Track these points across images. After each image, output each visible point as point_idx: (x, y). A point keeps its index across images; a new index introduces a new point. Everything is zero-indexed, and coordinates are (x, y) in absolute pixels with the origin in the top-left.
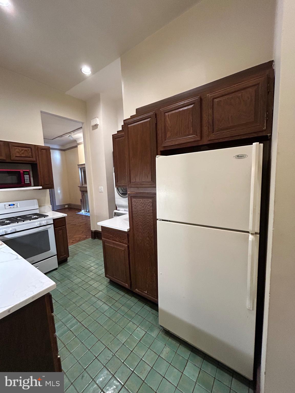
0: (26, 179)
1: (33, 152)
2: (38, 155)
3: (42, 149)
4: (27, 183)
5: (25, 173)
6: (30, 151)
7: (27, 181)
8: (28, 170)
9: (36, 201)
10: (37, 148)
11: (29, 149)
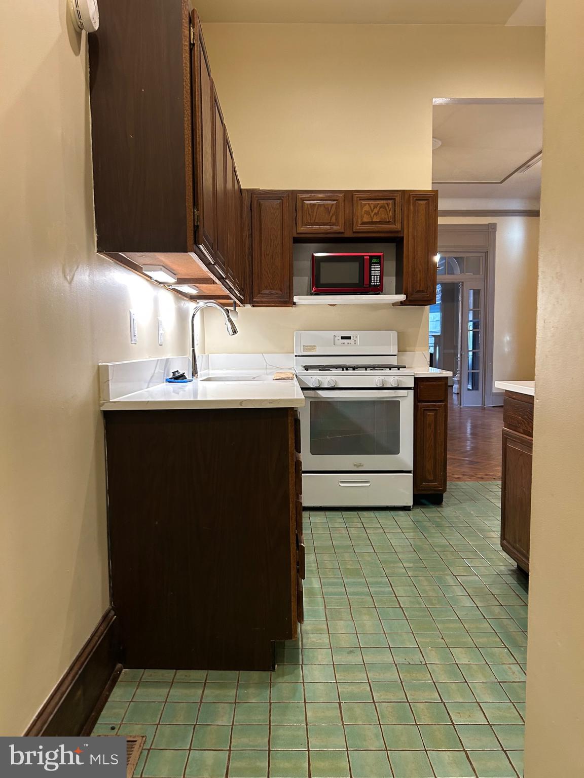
0: (374, 276)
1: (398, 210)
2: (408, 216)
3: (417, 200)
4: (375, 284)
5: (374, 261)
6: (390, 206)
7: (375, 279)
8: (381, 254)
9: (393, 335)
10: (407, 197)
11: (390, 202)
